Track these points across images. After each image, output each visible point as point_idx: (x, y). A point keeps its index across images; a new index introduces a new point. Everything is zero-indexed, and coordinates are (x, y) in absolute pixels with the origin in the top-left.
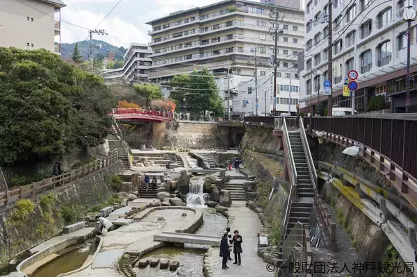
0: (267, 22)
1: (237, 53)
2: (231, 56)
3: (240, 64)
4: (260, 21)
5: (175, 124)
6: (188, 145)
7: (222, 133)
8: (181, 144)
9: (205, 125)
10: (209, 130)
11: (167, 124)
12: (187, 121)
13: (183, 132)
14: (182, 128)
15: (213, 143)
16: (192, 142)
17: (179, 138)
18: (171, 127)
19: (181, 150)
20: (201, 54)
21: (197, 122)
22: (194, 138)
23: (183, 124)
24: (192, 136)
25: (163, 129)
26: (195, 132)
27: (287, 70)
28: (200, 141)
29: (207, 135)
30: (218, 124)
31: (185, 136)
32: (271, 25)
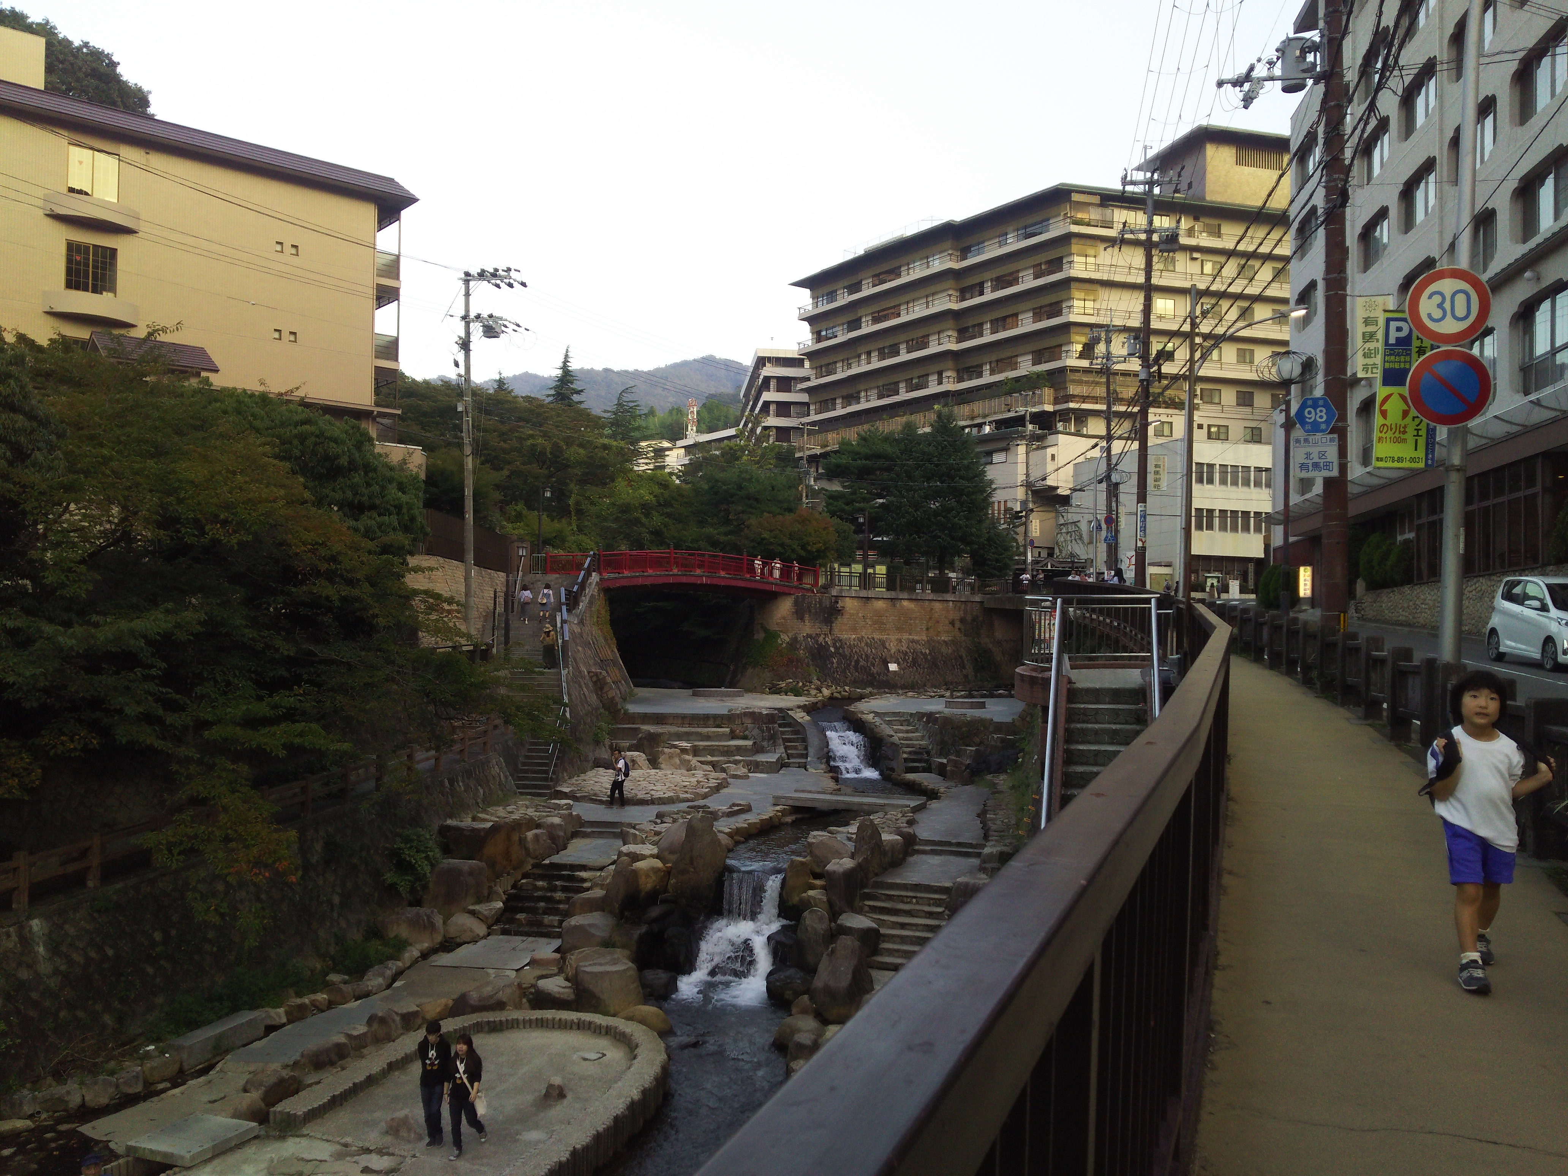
1: (1073, 362)
2: (1052, 372)
3: (1084, 399)
5: (827, 603)
6: (872, 675)
7: (999, 635)
8: (844, 672)
9: (937, 606)
10: (952, 623)
11: (796, 603)
12: (870, 594)
13: (854, 629)
14: (853, 615)
15: (963, 667)
16: (885, 663)
17: (841, 651)
18: (810, 611)
19: (840, 693)
20: (958, 371)
21: (905, 595)
22: (893, 651)
23: (856, 603)
24: (887, 644)
25: (784, 618)
26: (900, 629)
27: (1251, 417)
28: (914, 661)
29: (944, 641)
30: (982, 602)
31: (863, 644)
32: (1194, 268)
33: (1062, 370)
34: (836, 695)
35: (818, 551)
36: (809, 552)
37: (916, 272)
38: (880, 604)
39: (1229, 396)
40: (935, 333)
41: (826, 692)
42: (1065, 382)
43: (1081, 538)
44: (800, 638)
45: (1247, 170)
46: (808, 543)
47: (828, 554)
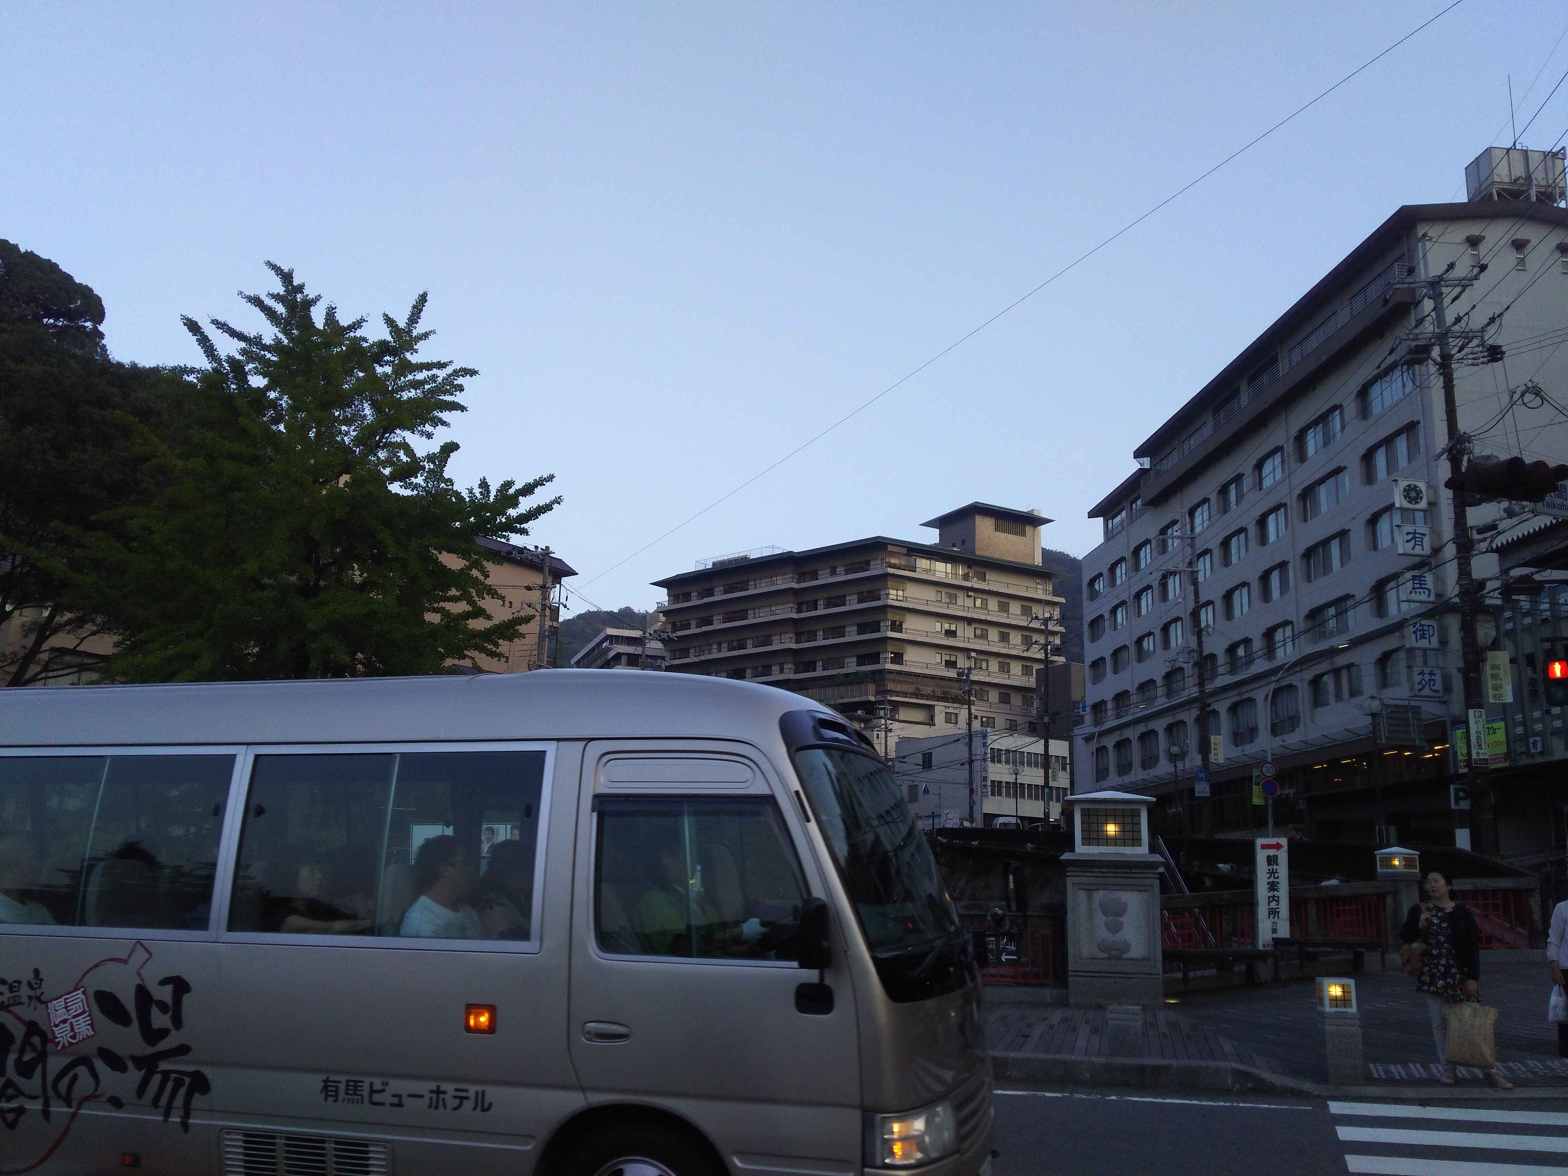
0: (960, 595)
1: (889, 666)
2: (873, 672)
3: (898, 694)
4: (944, 590)
20: (795, 664)
27: (1010, 712)
32: (969, 602)
33: (883, 671)
37: (762, 587)
39: (994, 696)
40: (777, 634)
42: (884, 680)
45: (1002, 535)
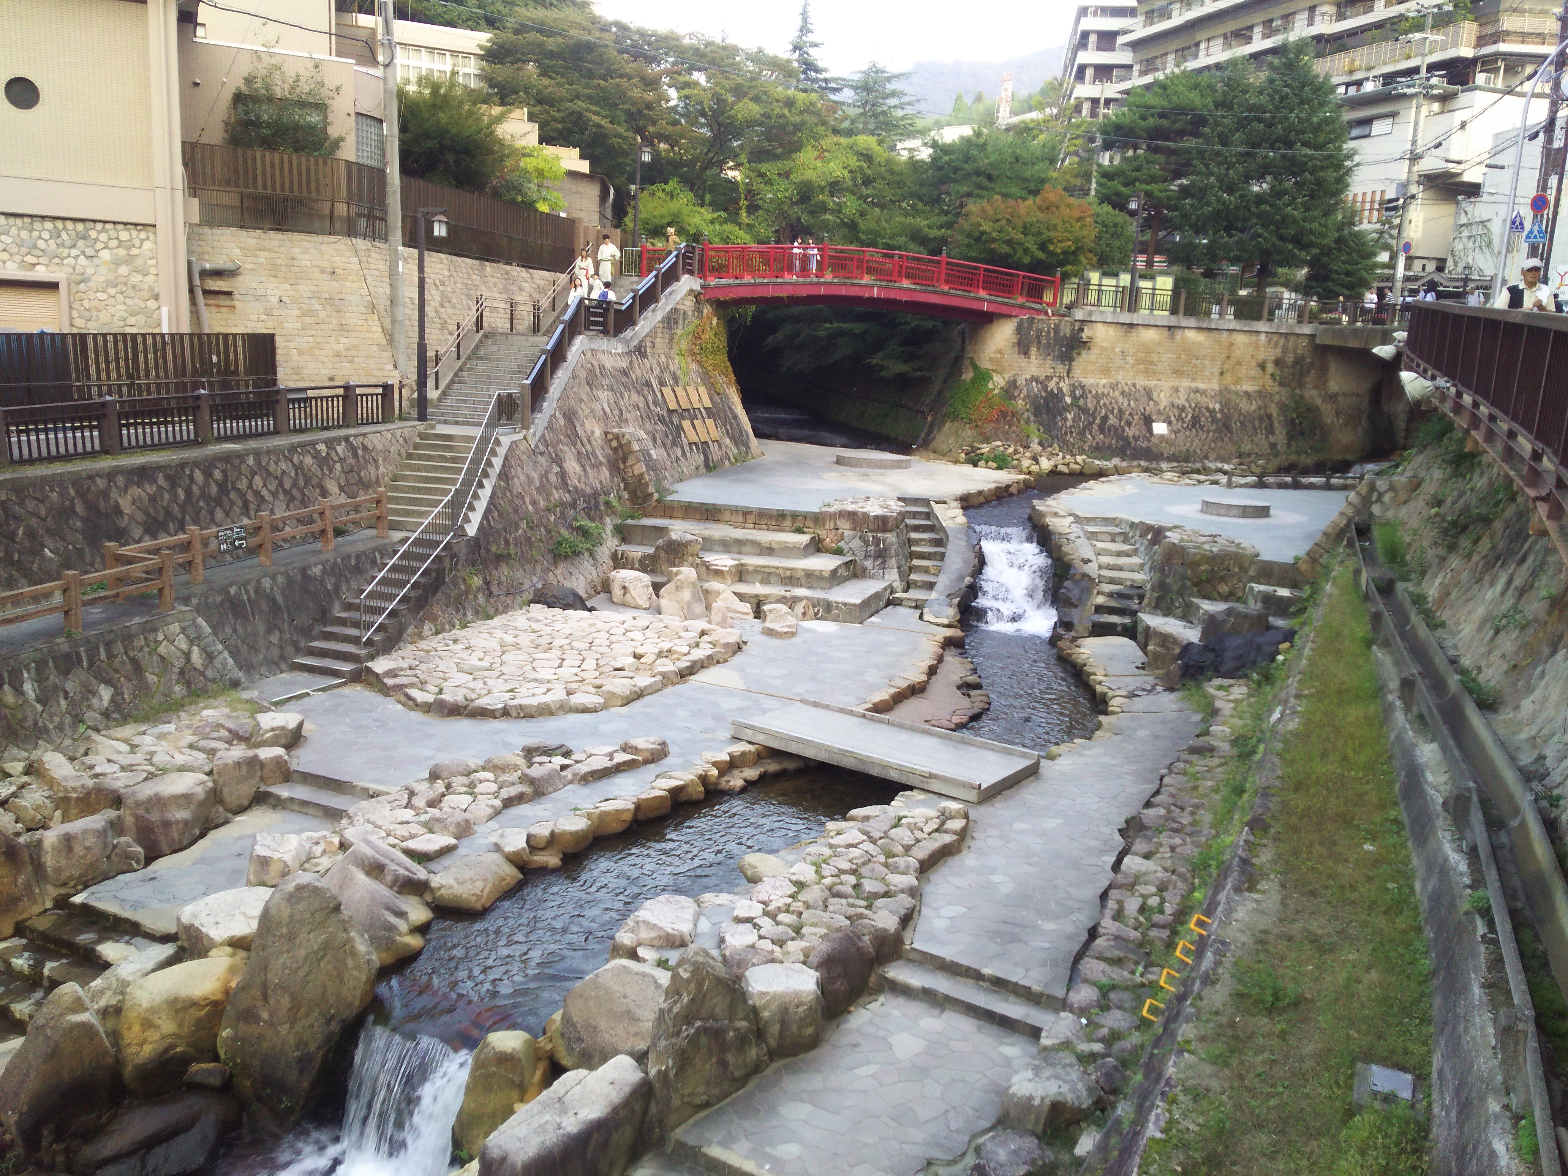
5: (1066, 330)
6: (1126, 439)
7: (1334, 385)
8: (1082, 433)
9: (1241, 339)
10: (1262, 366)
11: (1019, 329)
12: (1135, 318)
13: (1106, 371)
14: (1104, 349)
15: (1270, 431)
16: (1148, 421)
17: (1081, 402)
18: (1039, 343)
19: (1068, 465)
20: (1338, 6)
21: (1192, 322)
22: (1162, 407)
23: (1112, 332)
24: (1155, 396)
25: (1000, 351)
26: (1178, 373)
28: (1195, 421)
29: (1247, 393)
30: (1312, 336)
31: (1117, 394)
34: (1061, 468)
35: (1065, 252)
36: (1052, 254)
38: (1150, 335)
41: (1046, 464)
42: (1497, 12)
43: (1489, 245)
44: (1021, 382)
46: (1050, 241)
47: (1082, 258)
